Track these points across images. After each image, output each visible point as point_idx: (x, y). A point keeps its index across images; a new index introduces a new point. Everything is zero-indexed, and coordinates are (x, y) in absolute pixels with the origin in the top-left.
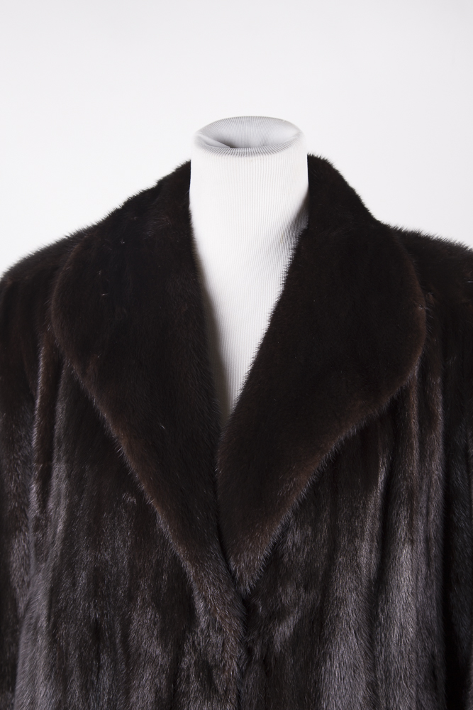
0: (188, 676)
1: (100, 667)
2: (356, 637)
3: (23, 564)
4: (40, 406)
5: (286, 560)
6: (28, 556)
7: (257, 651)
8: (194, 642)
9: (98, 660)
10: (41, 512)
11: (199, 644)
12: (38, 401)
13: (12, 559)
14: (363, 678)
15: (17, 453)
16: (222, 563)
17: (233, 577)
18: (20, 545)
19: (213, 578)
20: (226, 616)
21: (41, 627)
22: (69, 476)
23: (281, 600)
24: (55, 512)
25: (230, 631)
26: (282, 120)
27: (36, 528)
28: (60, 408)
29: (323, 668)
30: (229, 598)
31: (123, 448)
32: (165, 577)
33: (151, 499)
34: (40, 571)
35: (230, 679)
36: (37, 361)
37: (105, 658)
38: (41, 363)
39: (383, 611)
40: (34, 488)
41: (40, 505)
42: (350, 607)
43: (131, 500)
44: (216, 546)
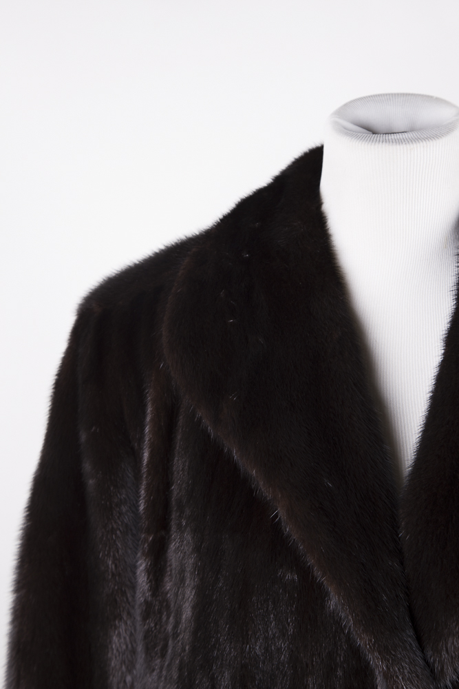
3: (125, 662)
4: (149, 462)
6: (134, 652)
10: (153, 595)
12: (146, 455)
13: (110, 655)
15: (115, 522)
16: (418, 653)
17: (432, 671)
18: (120, 638)
19: (409, 672)
22: (197, 549)
24: (176, 595)
26: (432, 97)
27: (146, 616)
28: (180, 464)
31: (280, 513)
32: (340, 673)
34: (153, 670)
36: (144, 407)
38: (149, 409)
40: (142, 565)
41: (151, 586)
43: (291, 576)
44: (410, 632)
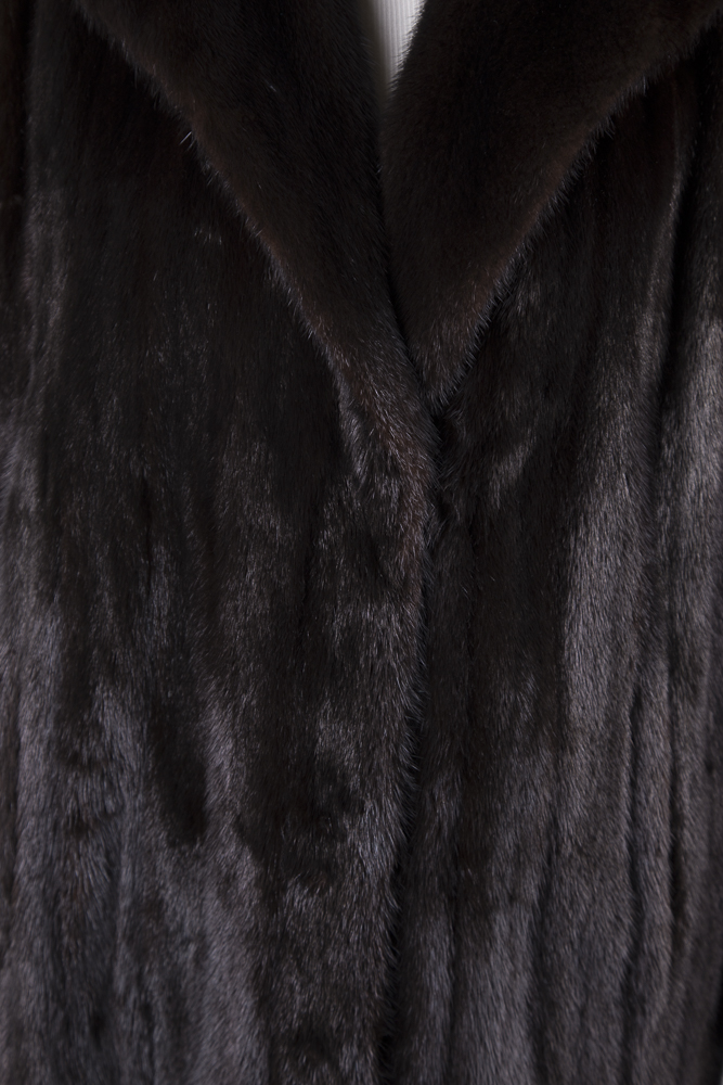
0: (333, 563)
1: (151, 569)
2: (628, 484)
5: (513, 337)
7: (459, 509)
8: (340, 501)
9: (149, 556)
10: (5, 300)
11: (350, 504)
14: (636, 557)
17: (419, 373)
19: (384, 371)
20: (407, 442)
21: (26, 509)
23: (503, 416)
24: (39, 290)
25: (414, 472)
29: (572, 539)
30: (413, 408)
31: (195, 134)
33: (257, 230)
35: (412, 562)
37: (161, 553)
39: (670, 442)
42: (622, 428)
43: (212, 238)
